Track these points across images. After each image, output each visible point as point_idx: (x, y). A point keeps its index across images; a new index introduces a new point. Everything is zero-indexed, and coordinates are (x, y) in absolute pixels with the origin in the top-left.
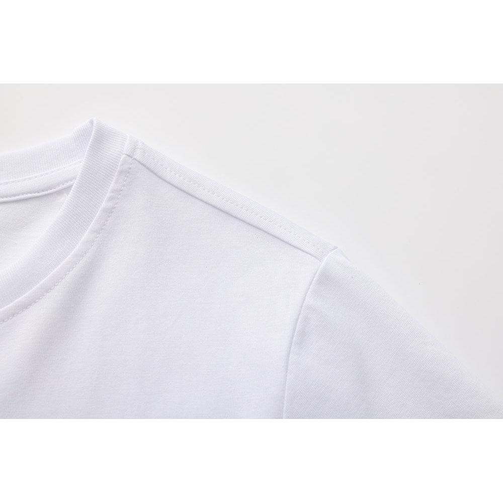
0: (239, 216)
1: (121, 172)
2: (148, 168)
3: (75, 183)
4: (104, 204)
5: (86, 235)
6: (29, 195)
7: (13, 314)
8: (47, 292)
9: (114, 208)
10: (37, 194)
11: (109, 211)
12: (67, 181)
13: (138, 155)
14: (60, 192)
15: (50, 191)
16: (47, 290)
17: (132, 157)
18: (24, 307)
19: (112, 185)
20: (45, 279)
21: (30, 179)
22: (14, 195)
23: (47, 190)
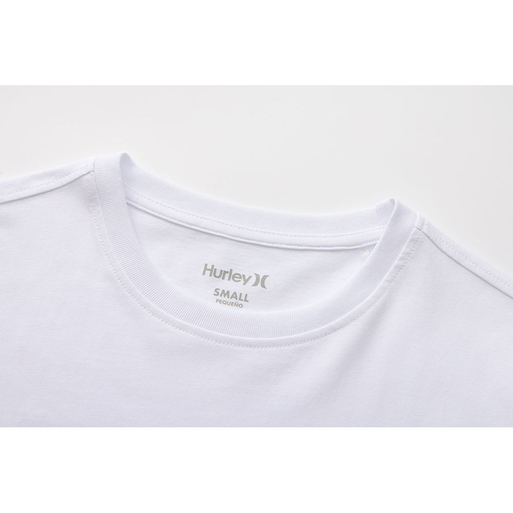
0: (495, 285)
1: (412, 240)
2: (431, 240)
3: (378, 242)
4: (396, 262)
5: (381, 283)
6: (341, 248)
7: (326, 333)
8: (352, 321)
9: (403, 266)
10: (347, 248)
11: (399, 268)
12: (373, 241)
13: (425, 229)
14: (363, 249)
15: (356, 247)
16: (352, 319)
17: (421, 230)
18: (334, 329)
19: (404, 249)
20: (351, 312)
21: (343, 236)
22: (331, 246)
23: (354, 246)
